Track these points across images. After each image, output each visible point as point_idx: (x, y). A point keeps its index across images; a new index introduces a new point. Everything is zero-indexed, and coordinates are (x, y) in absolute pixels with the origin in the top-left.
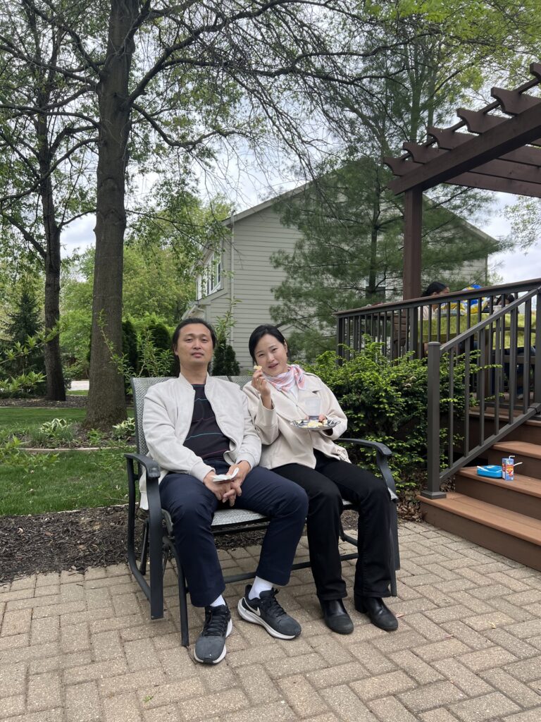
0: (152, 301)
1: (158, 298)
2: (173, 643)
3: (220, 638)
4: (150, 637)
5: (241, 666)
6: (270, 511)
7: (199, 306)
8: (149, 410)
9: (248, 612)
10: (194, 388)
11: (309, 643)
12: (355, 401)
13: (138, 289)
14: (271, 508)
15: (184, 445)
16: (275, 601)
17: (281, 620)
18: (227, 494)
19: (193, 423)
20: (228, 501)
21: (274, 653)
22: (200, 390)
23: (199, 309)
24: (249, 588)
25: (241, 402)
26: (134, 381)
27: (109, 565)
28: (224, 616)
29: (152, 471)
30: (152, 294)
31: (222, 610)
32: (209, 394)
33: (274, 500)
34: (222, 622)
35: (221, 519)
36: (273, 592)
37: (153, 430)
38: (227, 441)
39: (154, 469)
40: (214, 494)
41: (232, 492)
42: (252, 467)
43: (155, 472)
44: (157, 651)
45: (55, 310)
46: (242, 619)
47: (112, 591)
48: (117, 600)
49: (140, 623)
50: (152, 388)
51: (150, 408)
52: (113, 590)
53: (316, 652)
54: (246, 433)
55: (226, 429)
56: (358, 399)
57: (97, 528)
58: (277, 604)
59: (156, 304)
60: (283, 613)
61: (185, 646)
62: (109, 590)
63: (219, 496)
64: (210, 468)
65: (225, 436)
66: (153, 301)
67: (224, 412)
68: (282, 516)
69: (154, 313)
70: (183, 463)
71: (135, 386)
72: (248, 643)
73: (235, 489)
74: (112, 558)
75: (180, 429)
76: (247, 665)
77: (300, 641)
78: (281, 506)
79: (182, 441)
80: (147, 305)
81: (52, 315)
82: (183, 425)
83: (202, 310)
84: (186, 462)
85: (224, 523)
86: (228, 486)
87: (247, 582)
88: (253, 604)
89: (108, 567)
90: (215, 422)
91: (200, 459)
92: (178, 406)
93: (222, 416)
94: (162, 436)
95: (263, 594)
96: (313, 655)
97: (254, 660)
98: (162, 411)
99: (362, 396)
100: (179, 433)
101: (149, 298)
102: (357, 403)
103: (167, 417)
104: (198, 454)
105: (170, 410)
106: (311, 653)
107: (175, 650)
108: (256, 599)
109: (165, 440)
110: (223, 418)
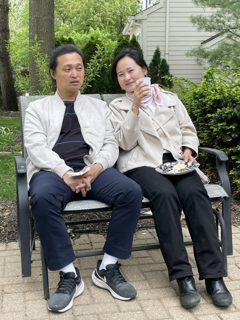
0: (96, 17)
1: (102, 14)
2: (38, 297)
3: (67, 296)
4: (24, 292)
5: (82, 315)
6: (112, 201)
7: (136, 21)
8: (27, 121)
9: (98, 279)
10: (65, 104)
11: (140, 304)
12: (227, 114)
13: (84, 5)
14: (112, 200)
15: (53, 150)
16: (119, 272)
17: (122, 286)
18: (79, 186)
19: (61, 133)
20: (80, 193)
21: (110, 308)
22: (70, 107)
23: (136, 24)
24: (100, 262)
25: (105, 117)
26: (21, 99)
27: (10, 242)
28: (73, 280)
29: (21, 168)
30: (96, 10)
31: (71, 276)
32: (78, 110)
33: (114, 193)
34: (70, 284)
35: (73, 206)
36: (118, 265)
37: (29, 137)
38: (88, 148)
39: (22, 167)
40: (69, 187)
41: (83, 185)
42: (104, 169)
43: (23, 168)
44: (25, 301)
45: (5, 29)
46: (94, 284)
47: (6, 260)
48: (8, 266)
49: (20, 282)
50: (32, 104)
51: (28, 119)
52: (8, 259)
53: (143, 311)
54: (106, 141)
55: (88, 139)
56: (230, 113)
57: (6, 214)
58: (120, 274)
59: (100, 19)
60: (124, 281)
61: (46, 299)
62: (5, 259)
63: (73, 188)
64: (69, 168)
65: (86, 144)
66: (98, 16)
67: (88, 124)
68: (120, 206)
69: (98, 29)
70: (49, 163)
71: (21, 102)
72: (94, 301)
73: (85, 183)
74: (13, 236)
75: (50, 138)
76: (87, 315)
77: (134, 302)
78: (119, 197)
79: (52, 147)
80: (92, 21)
81: (3, 34)
82: (54, 134)
83: (138, 24)
84: (51, 163)
85: (76, 210)
86: (80, 181)
87: (99, 257)
88: (102, 274)
89: (9, 243)
90: (80, 133)
91: (63, 161)
92: (50, 119)
93: (86, 127)
94: (35, 141)
95: (108, 267)
96: (139, 312)
97: (93, 312)
98: (38, 123)
99: (235, 110)
100: (49, 140)
101: (94, 14)
102: (230, 116)
103: (41, 128)
104: (61, 157)
105: (43, 122)
106: (138, 310)
107: (39, 301)
108: (103, 270)
109: (37, 145)
110: (87, 130)
